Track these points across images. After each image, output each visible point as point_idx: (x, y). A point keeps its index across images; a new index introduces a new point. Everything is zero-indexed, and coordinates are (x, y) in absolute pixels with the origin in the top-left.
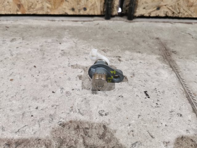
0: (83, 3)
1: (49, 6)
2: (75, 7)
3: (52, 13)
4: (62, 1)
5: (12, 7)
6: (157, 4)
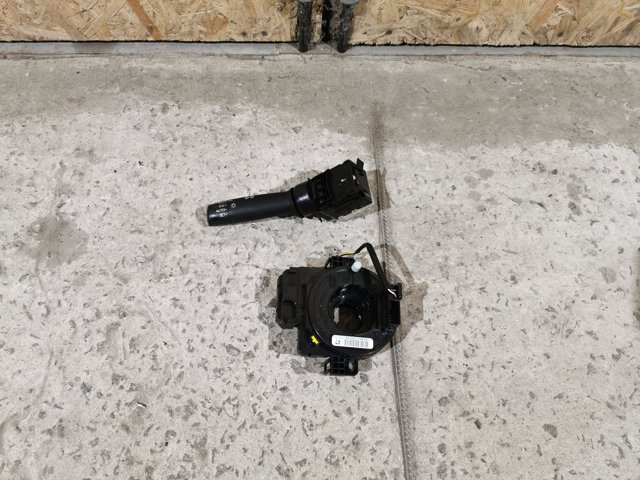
0: (260, 25)
3: (208, 40)
4: (225, 22)
5: (137, 30)
6: (387, 26)
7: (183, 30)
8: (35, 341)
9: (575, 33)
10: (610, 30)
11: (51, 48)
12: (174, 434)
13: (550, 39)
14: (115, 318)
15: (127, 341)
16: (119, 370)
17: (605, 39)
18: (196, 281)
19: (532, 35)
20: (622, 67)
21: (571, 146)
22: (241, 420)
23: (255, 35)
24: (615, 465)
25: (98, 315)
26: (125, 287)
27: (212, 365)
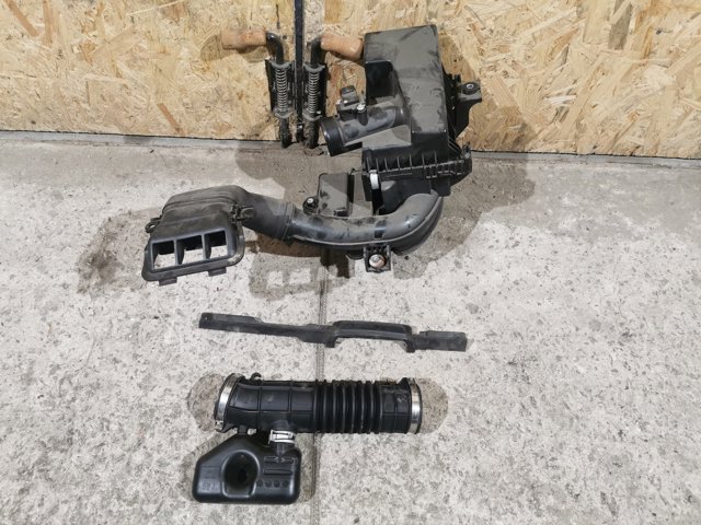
1: (215, 131)
2: (244, 133)
3: (217, 138)
4: (230, 127)
5: (168, 130)
7: (200, 131)
8: (84, 331)
10: (503, 142)
11: (107, 139)
12: (170, 390)
14: (138, 319)
15: (144, 334)
16: (139, 352)
17: (502, 147)
18: (193, 299)
20: (513, 168)
21: (463, 222)
22: (214, 384)
23: (251, 136)
24: (452, 426)
25: (127, 317)
26: (146, 301)
27: (199, 351)
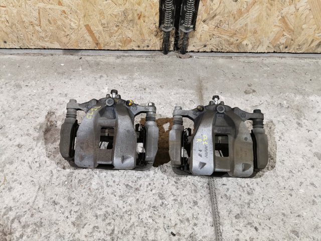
0: (146, 43)
1: (121, 44)
2: (140, 45)
3: (122, 49)
5: (91, 45)
6: (204, 43)
8: (32, 179)
9: (293, 47)
10: (309, 46)
12: (98, 228)
13: (281, 49)
15: (77, 181)
17: (308, 50)
19: (272, 47)
20: (317, 62)
21: (295, 96)
23: (144, 47)
